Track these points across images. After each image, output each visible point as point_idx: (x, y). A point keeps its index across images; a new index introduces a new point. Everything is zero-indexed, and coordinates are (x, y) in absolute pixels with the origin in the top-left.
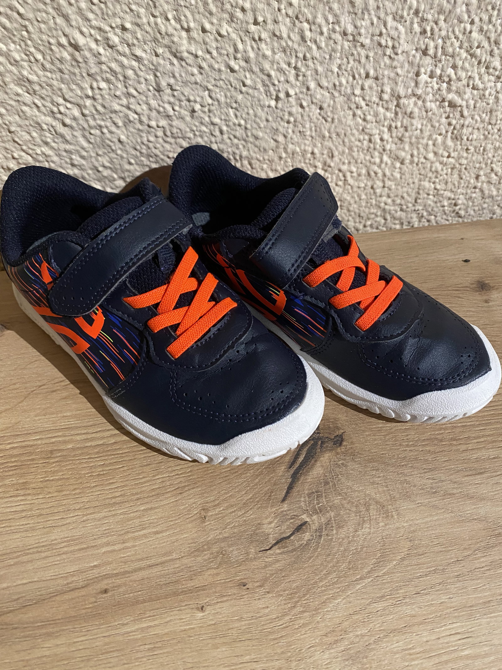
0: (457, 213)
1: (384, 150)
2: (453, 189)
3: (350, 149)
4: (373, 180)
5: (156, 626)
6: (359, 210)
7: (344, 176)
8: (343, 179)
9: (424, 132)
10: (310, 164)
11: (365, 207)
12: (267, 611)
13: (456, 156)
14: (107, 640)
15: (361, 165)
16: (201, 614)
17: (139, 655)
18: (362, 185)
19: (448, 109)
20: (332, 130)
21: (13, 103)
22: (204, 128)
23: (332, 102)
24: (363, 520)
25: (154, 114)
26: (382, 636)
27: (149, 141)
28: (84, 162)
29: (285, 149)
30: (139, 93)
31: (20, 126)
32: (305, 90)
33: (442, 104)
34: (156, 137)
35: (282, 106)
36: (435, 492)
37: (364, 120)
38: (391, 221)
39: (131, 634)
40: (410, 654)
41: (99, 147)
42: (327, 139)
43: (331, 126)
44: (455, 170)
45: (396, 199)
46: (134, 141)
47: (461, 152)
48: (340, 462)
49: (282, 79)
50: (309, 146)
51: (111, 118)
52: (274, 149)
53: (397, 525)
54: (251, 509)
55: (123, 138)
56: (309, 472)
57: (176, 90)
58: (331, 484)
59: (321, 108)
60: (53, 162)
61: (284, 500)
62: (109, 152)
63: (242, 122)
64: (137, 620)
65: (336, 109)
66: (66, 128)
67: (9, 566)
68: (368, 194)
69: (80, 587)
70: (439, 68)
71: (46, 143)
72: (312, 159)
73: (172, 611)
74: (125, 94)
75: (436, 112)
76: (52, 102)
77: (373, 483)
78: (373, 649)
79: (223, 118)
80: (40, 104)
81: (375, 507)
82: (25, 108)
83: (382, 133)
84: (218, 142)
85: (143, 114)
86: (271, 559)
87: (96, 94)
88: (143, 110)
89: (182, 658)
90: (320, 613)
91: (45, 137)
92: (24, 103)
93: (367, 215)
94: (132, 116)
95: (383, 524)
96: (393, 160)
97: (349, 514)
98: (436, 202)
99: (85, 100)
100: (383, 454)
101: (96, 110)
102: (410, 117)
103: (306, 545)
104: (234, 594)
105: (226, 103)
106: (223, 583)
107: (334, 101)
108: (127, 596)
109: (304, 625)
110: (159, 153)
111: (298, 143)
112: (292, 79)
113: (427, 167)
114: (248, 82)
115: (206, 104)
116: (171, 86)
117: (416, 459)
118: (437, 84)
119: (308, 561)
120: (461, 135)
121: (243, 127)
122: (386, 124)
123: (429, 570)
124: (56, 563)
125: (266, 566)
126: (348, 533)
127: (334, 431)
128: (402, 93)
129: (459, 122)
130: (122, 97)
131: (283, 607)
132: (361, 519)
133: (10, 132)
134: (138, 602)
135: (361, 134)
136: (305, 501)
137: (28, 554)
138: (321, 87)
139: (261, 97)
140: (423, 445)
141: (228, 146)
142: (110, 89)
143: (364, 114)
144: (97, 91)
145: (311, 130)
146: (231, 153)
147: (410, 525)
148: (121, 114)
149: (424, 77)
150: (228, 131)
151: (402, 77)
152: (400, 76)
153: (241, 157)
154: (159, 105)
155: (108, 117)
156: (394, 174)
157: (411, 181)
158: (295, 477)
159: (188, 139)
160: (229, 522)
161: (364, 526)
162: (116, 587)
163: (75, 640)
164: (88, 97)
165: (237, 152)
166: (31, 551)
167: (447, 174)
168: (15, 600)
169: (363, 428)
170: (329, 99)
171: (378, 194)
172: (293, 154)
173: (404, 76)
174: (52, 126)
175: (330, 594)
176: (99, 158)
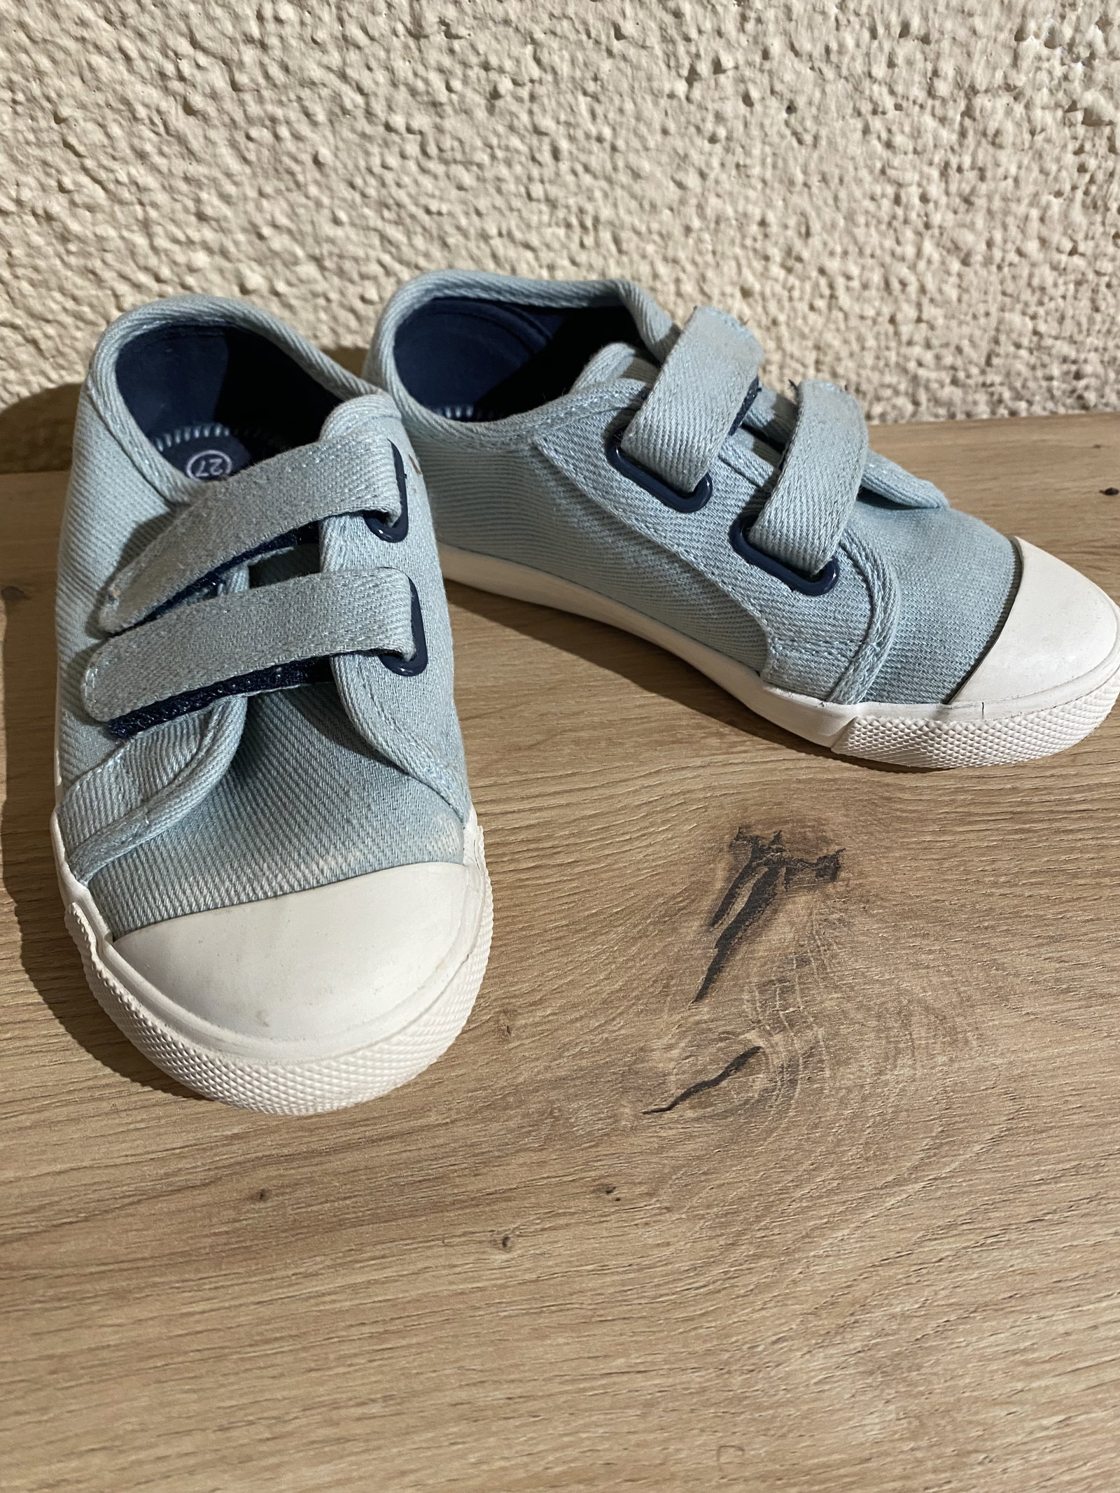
0: (1080, 397)
1: (927, 226)
2: (1079, 338)
3: (850, 218)
4: (896, 301)
5: (388, 1280)
6: (859, 375)
7: (831, 286)
8: (827, 292)
9: (1022, 184)
10: (755, 250)
11: (874, 368)
12: (667, 1252)
13: (1089, 252)
14: (265, 1311)
15: (870, 262)
16: (500, 1257)
17: (346, 1349)
18: (871, 313)
19: (1081, 130)
20: (812, 166)
21: (71, 45)
22: (515, 142)
23: (818, 95)
24: (896, 1048)
25: (402, 95)
26: (953, 1318)
27: (385, 166)
28: (226, 210)
29: (700, 208)
30: (372, 39)
31: (82, 106)
32: (757, 58)
33: (1069, 115)
34: (403, 156)
35: (703, 97)
36: (1068, 990)
37: (889, 145)
38: (928, 407)
39: (327, 1298)
40: (1027, 1363)
41: (267, 178)
42: (798, 187)
43: (811, 157)
44: (1085, 286)
45: (944, 352)
46: (350, 166)
47: (1102, 243)
48: (837, 916)
49: (708, 26)
50: (755, 203)
51: (299, 99)
52: (675, 206)
53: (979, 1061)
54: (621, 1014)
55: (325, 154)
56: (760, 935)
57: (458, 37)
58: (814, 965)
59: (791, 109)
60: (154, 205)
61: (700, 996)
62: (288, 190)
63: (607, 133)
64: (341, 1265)
65: (826, 113)
66: (191, 119)
67: (20, 1129)
68: (882, 337)
69: (198, 1183)
70: (1069, 24)
71: (142, 156)
72: (760, 237)
73: (430, 1247)
74: (337, 38)
75: (1054, 136)
76: (164, 49)
77: (917, 966)
78: (935, 1349)
79: (563, 118)
80: (133, 53)
81: (925, 1020)
82: (98, 61)
83: (925, 182)
84: (546, 179)
85: (376, 95)
86: (674, 1132)
87: (268, 35)
88: (377, 83)
89: (457, 1361)
90: (799, 1260)
91: (141, 138)
92: (97, 47)
93: (876, 390)
94: (351, 98)
95: (945, 1059)
96: (945, 253)
97: (861, 1034)
98: (1033, 368)
99: (242, 47)
100: (937, 901)
101: (267, 76)
102: (993, 144)
103: (758, 1101)
104: (585, 1212)
105: (573, 79)
106: (556, 1185)
107: (823, 92)
108: (314, 1208)
109: (760, 1288)
110: (406, 200)
111: (731, 194)
112: (730, 27)
113: (1020, 276)
114: (629, 28)
115: (526, 79)
116: (447, 25)
117: (1017, 914)
118: (1063, 64)
119: (765, 1140)
120: (1105, 199)
121: (607, 145)
122: (937, 159)
123: (1061, 1166)
124: (138, 1126)
125: (661, 1149)
126: (860, 1078)
127: (817, 847)
128: (981, 82)
129: (1104, 165)
130: (331, 47)
131: (706, 1244)
132: (892, 1045)
133: (59, 120)
134: (341, 1224)
135: (876, 180)
136: (753, 1001)
137: (68, 1103)
138: (797, 54)
139: (656, 71)
140: (1032, 884)
141: (568, 191)
142: (302, 23)
143: (889, 131)
144: (271, 26)
145: (763, 163)
146: (574, 209)
147: (1010, 1063)
148: (325, 92)
149: (1033, 45)
150: (571, 153)
151: (985, 40)
152: (980, 38)
153: (596, 220)
154: (416, 74)
155: (293, 97)
156: (946, 288)
157: (981, 309)
158: (726, 946)
159: (475, 168)
160: (569, 1043)
161: (899, 1062)
162: (288, 1186)
163: (185, 1310)
164: (249, 40)
165: (589, 207)
166: (76, 1096)
167: (1064, 297)
168: (33, 1211)
169: (886, 843)
170: (811, 86)
171: (905, 338)
172: (717, 223)
173: (988, 38)
174: (159, 112)
175: (821, 1218)
176: (265, 203)
